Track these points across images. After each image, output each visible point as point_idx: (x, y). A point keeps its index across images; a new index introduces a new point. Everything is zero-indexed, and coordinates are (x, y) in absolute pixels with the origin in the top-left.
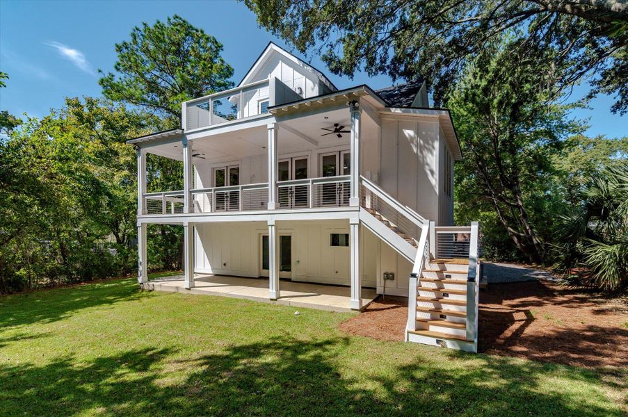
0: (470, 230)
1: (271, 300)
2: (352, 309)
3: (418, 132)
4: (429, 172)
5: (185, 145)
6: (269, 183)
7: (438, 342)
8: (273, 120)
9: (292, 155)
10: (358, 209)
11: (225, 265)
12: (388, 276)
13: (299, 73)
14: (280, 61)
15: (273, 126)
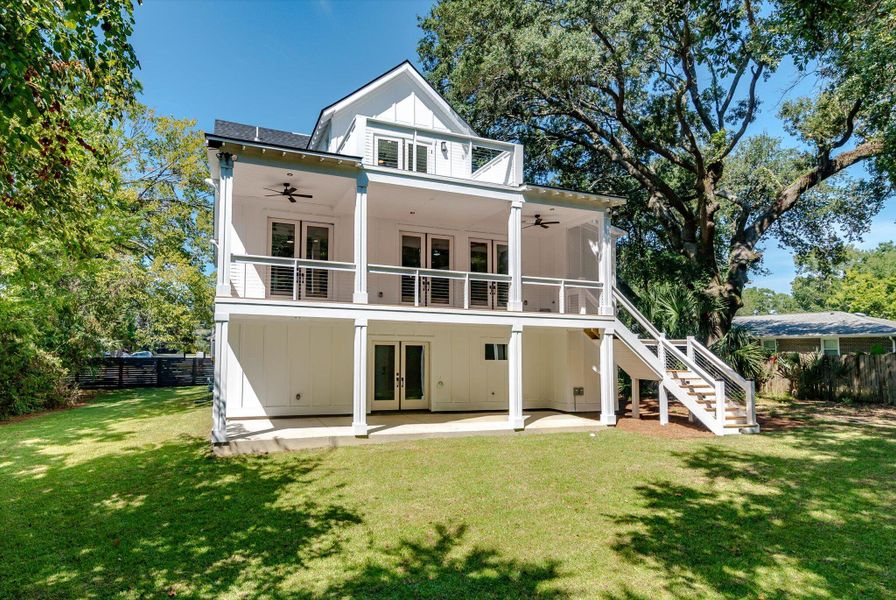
0: (684, 342)
1: (516, 430)
2: (609, 425)
5: (362, 187)
7: (739, 430)
8: (521, 198)
9: (426, 229)
10: (613, 318)
11: (298, 396)
12: (579, 392)
13: (441, 121)
14: (413, 93)
15: (520, 205)
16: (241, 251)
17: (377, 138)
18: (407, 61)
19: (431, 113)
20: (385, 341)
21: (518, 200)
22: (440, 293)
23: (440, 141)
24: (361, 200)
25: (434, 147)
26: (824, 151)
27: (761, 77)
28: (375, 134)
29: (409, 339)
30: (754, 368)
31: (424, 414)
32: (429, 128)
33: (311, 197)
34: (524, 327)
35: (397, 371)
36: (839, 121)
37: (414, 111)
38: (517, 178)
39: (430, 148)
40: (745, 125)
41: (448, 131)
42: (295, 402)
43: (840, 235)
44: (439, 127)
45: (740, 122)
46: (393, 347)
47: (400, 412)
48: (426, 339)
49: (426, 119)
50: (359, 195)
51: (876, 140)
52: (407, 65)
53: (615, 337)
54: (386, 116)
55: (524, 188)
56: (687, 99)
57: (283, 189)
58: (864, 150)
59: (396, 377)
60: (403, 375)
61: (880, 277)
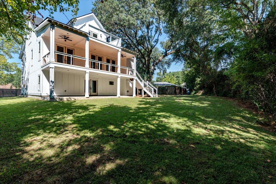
9: (97, 54)
10: (135, 76)
11: (65, 91)
12: (128, 91)
21: (120, 50)
24: (87, 42)
26: (166, 51)
27: (160, 35)
29: (93, 79)
31: (97, 95)
33: (72, 41)
34: (121, 76)
36: (169, 46)
38: (120, 45)
40: (156, 44)
42: (65, 92)
43: (166, 68)
45: (156, 43)
48: (97, 79)
50: (87, 41)
51: (173, 51)
53: (136, 80)
55: (122, 48)
56: (147, 37)
57: (64, 37)
58: (172, 52)
61: (170, 77)
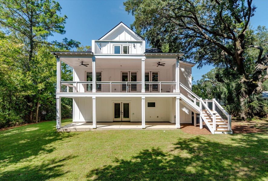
0: (212, 101)
1: (143, 128)
2: (177, 128)
3: (185, 70)
4: (189, 84)
5: (94, 60)
6: (142, 82)
7: (222, 133)
8: (145, 57)
9: (129, 70)
10: (180, 94)
13: (134, 38)
14: (124, 31)
15: (144, 60)
16: (78, 81)
17: (114, 46)
18: (121, 22)
19: (130, 36)
20: (117, 102)
22: (134, 88)
23: (133, 44)
24: (94, 64)
25: (131, 46)
28: (113, 45)
29: (124, 101)
30: (257, 110)
31: (129, 122)
32: (130, 40)
34: (145, 97)
35: (121, 110)
37: (125, 36)
39: (130, 46)
41: (136, 40)
44: (133, 40)
46: (120, 104)
47: (122, 121)
49: (129, 38)
50: (93, 62)
52: (122, 23)
53: (180, 100)
54: (117, 39)
59: (121, 112)
60: (123, 111)
